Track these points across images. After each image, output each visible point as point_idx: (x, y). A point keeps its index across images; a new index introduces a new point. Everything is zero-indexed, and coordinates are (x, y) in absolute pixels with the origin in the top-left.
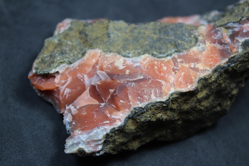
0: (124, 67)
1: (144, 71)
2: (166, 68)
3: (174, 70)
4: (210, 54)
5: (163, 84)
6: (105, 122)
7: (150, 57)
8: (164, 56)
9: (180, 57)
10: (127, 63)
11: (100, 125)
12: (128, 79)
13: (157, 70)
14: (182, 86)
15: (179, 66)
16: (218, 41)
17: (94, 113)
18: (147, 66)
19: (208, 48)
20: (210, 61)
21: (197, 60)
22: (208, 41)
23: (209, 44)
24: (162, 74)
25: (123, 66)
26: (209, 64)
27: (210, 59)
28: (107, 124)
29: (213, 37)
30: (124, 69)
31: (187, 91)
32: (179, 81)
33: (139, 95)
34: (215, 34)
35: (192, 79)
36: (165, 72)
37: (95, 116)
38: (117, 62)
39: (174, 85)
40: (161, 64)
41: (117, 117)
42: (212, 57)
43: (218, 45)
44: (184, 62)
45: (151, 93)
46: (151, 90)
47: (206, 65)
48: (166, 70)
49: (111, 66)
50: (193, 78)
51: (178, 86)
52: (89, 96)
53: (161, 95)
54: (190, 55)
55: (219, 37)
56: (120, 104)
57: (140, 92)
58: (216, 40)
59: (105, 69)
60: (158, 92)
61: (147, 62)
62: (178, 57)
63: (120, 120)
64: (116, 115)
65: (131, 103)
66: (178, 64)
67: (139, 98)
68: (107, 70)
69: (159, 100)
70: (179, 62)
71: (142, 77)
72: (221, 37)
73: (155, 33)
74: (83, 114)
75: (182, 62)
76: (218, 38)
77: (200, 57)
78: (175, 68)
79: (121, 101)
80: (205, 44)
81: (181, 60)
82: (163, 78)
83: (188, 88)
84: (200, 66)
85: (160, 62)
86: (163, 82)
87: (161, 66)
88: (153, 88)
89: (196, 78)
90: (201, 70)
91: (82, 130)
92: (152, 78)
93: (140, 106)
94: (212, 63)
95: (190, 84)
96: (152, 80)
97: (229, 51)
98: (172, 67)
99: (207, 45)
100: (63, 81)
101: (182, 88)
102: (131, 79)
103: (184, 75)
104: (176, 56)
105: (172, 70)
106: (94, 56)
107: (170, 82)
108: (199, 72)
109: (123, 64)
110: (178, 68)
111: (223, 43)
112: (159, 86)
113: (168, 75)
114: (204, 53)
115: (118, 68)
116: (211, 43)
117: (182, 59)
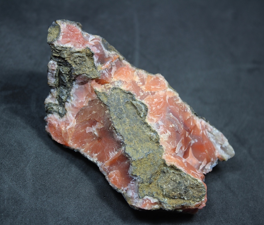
0: (168, 131)
1: (165, 115)
2: (155, 100)
3: (153, 94)
4: (123, 75)
5: (169, 97)
6: (205, 134)
7: (148, 117)
8: (143, 106)
9: (138, 95)
10: (163, 131)
11: (208, 137)
12: (178, 122)
13: (160, 105)
14: (164, 84)
15: (147, 92)
16: (110, 72)
17: (204, 143)
18: (158, 115)
19: (118, 78)
20: (129, 73)
21: (134, 82)
22: (111, 80)
23: (113, 79)
24: (162, 100)
25: (167, 133)
26: (131, 74)
27: (128, 73)
28: (205, 132)
29: (107, 77)
30: (169, 130)
31: (165, 79)
32: (160, 87)
33: (184, 111)
34: (105, 75)
35: (154, 79)
36: (159, 99)
37: (205, 142)
38: (164, 140)
39: (165, 90)
40: (154, 104)
41: (200, 125)
42: (126, 72)
43: (112, 72)
44: (142, 90)
45: (179, 103)
46: (177, 104)
47: (133, 75)
48: (157, 99)
49: (170, 142)
50: (152, 79)
51: (165, 87)
52: (189, 157)
53: (175, 97)
54: (133, 88)
55: (107, 71)
56: (193, 125)
57: (183, 111)
58: (109, 74)
59: (175, 146)
60: (176, 99)
61: (154, 117)
62: (139, 96)
63: (201, 122)
64: (199, 126)
65: (191, 116)
66: (146, 93)
67: (186, 111)
68: (175, 143)
69: (179, 98)
70: (144, 94)
71: (171, 114)
72: (107, 70)
73: (124, 122)
74: (207, 152)
75: (142, 91)
76: (107, 73)
77: (130, 81)
78: (150, 94)
79: (191, 124)
80: (115, 82)
81: (141, 93)
82: (164, 98)
83: (163, 79)
84: (137, 79)
85: (152, 106)
86: (167, 98)
87: (156, 103)
88: (175, 103)
89: (151, 77)
90: (140, 77)
91: (215, 150)
92: (168, 106)
93: (189, 109)
94: (130, 71)
95: (159, 79)
96: (170, 105)
97: (116, 61)
98: (151, 96)
99: (115, 80)
100: (196, 176)
101: (165, 84)
102: (177, 120)
103: (153, 85)
104: (139, 97)
105: (154, 95)
106: (170, 158)
107: (164, 93)
108: (143, 78)
109: (165, 134)
110: (149, 92)
111: (111, 67)
112: (171, 99)
113: (160, 96)
114: (124, 80)
115: (170, 135)
116: (112, 78)
117: (139, 92)
